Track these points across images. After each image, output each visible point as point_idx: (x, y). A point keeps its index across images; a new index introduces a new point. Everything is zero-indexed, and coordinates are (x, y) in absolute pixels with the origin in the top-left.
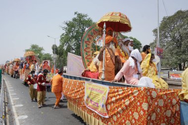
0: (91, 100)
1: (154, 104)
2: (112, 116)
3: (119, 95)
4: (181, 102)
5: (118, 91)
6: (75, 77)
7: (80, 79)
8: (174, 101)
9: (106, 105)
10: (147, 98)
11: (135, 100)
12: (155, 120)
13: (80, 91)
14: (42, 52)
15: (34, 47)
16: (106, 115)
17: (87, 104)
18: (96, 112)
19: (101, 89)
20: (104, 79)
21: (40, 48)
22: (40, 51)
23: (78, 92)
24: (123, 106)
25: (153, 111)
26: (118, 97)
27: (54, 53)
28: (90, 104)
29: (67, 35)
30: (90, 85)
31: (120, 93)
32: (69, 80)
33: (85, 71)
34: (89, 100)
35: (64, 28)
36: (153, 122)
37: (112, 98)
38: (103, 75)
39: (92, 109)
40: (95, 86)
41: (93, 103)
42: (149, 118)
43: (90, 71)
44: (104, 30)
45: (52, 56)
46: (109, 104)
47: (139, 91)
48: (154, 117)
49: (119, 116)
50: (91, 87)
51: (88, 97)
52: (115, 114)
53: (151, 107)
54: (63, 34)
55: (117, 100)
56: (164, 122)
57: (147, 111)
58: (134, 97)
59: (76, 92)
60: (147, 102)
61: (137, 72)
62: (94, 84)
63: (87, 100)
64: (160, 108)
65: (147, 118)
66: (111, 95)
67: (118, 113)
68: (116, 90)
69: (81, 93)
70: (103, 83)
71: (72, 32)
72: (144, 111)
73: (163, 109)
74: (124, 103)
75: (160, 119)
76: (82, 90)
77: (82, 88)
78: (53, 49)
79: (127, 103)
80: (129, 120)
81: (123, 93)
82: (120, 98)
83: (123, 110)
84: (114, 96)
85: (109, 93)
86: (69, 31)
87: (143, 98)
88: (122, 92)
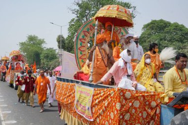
0: (80, 104)
1: (128, 105)
2: (96, 118)
3: (101, 96)
4: (162, 105)
5: (100, 93)
6: (67, 80)
7: (72, 81)
8: (154, 104)
9: (92, 108)
10: (120, 98)
11: (111, 100)
12: (129, 120)
13: (71, 95)
14: (44, 46)
15: (32, 38)
16: (91, 118)
17: (77, 109)
18: (84, 116)
19: (88, 92)
20: (92, 81)
21: (40, 40)
22: (39, 45)
23: (70, 96)
24: (103, 108)
25: (127, 111)
26: (100, 98)
27: (59, 47)
28: (80, 109)
29: (78, 21)
30: (79, 87)
31: (102, 94)
32: (62, 83)
33: (78, 73)
34: (79, 104)
35: (74, 11)
36: (126, 121)
37: (96, 100)
38: (91, 77)
39: (81, 114)
40: (83, 89)
41: (82, 107)
42: (121, 117)
43: (83, 73)
44: (96, 27)
45: (57, 51)
46: (94, 106)
47: (114, 91)
48: (127, 117)
49: (101, 117)
50: (80, 89)
51: (78, 101)
52: (98, 117)
53: (125, 107)
54: (73, 20)
55: (99, 102)
56: (139, 123)
57: (120, 110)
58: (111, 97)
59: (68, 97)
60: (120, 102)
61: (127, 74)
62: (83, 86)
63: (77, 105)
64: (135, 109)
65: (119, 117)
66: (95, 97)
67: (100, 115)
68: (99, 92)
69: (72, 97)
70: (90, 85)
71: (86, 16)
72: (117, 111)
73: (138, 110)
74: (104, 104)
75: (135, 120)
76: (73, 93)
77: (73, 91)
78: (59, 42)
79: (106, 104)
80: (107, 121)
81: (104, 95)
82: (101, 100)
83: (103, 111)
84: (98, 98)
85: (94, 96)
86: (82, 15)
87: (116, 98)
88: (103, 93)
